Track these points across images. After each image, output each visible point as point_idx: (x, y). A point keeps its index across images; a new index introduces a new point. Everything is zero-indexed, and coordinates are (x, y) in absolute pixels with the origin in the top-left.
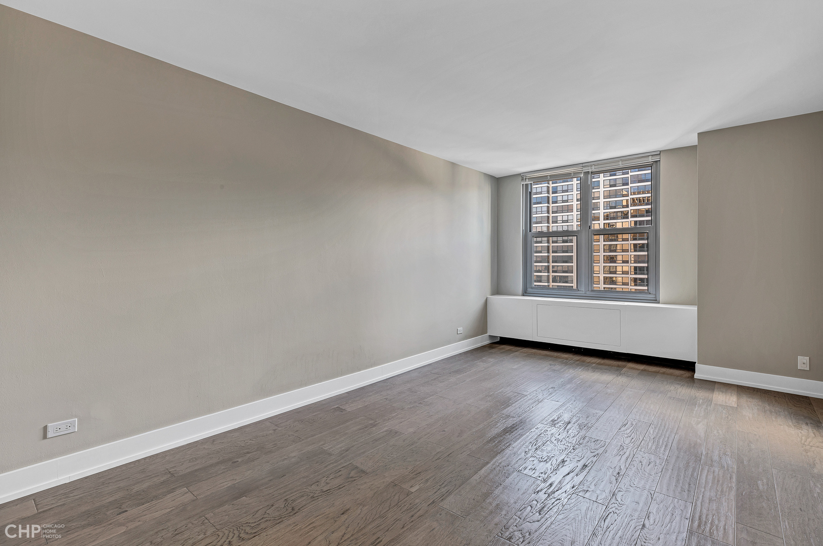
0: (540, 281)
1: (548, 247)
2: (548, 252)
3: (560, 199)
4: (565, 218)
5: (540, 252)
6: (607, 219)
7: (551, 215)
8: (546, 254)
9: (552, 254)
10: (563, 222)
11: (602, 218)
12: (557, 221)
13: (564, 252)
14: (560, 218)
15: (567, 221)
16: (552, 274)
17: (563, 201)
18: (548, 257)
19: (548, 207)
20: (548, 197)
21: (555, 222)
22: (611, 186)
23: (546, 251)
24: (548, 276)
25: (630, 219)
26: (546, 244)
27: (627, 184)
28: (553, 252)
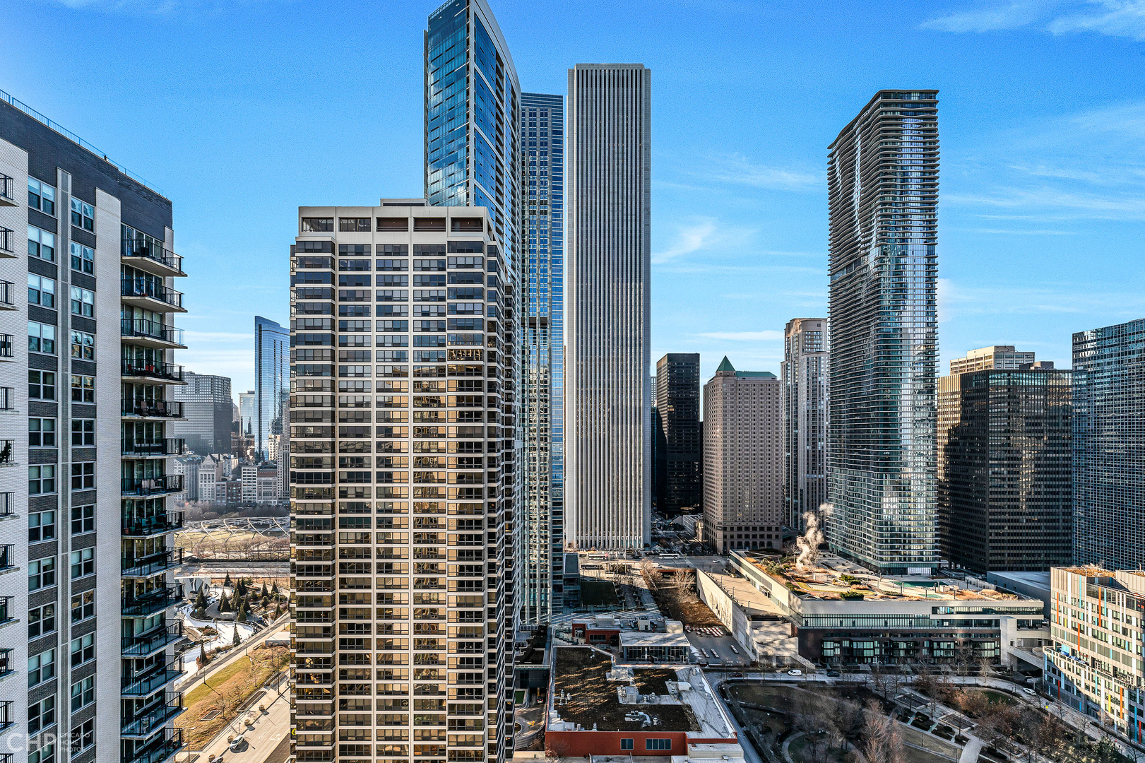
0: (320, 467)
1: (333, 413)
2: (333, 421)
3: (350, 340)
4: (359, 370)
5: (320, 420)
6: (419, 376)
7: (338, 364)
8: (330, 424)
9: (338, 425)
10: (357, 375)
11: (411, 373)
12: (347, 374)
13: (357, 421)
14: (351, 370)
15: (362, 375)
16: (338, 455)
17: (357, 345)
18: (333, 428)
19: (333, 352)
20: (333, 336)
21: (344, 374)
22: (423, 330)
23: (330, 420)
24: (333, 459)
25: (448, 378)
26: (330, 409)
27: (444, 330)
28: (341, 421)
